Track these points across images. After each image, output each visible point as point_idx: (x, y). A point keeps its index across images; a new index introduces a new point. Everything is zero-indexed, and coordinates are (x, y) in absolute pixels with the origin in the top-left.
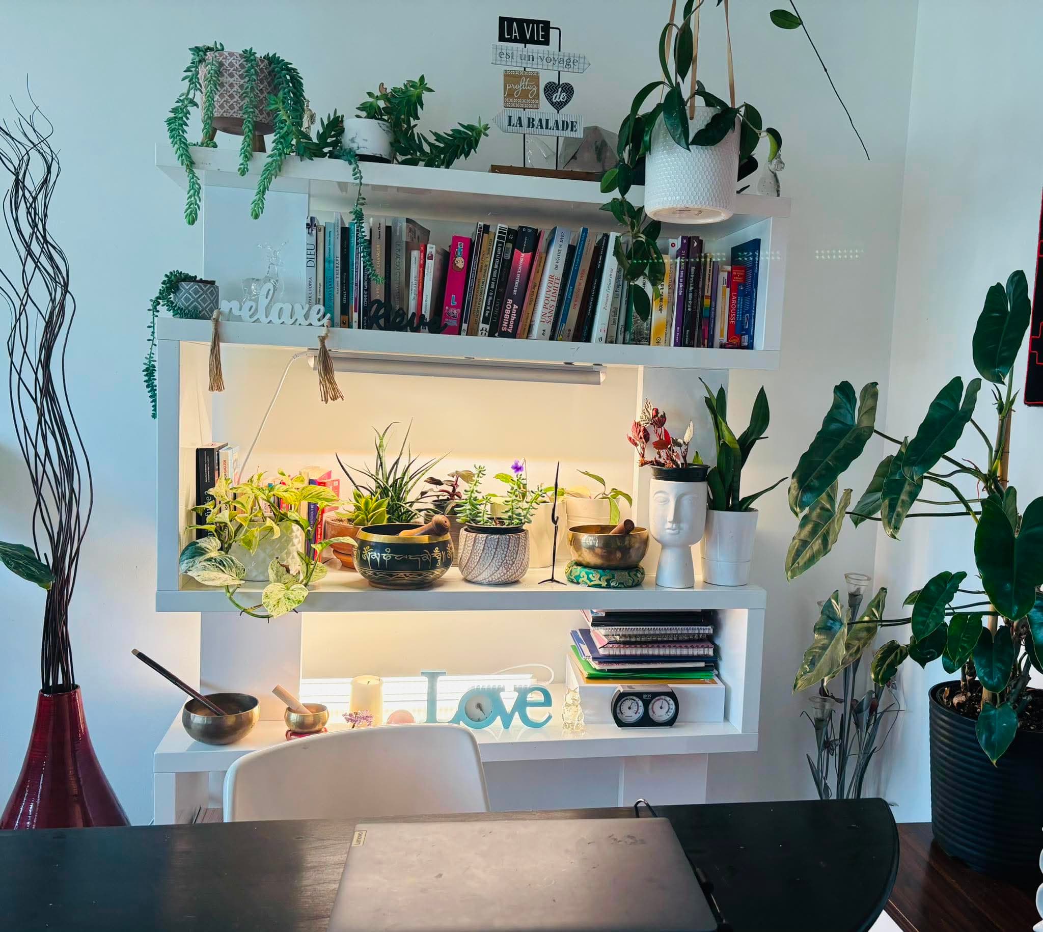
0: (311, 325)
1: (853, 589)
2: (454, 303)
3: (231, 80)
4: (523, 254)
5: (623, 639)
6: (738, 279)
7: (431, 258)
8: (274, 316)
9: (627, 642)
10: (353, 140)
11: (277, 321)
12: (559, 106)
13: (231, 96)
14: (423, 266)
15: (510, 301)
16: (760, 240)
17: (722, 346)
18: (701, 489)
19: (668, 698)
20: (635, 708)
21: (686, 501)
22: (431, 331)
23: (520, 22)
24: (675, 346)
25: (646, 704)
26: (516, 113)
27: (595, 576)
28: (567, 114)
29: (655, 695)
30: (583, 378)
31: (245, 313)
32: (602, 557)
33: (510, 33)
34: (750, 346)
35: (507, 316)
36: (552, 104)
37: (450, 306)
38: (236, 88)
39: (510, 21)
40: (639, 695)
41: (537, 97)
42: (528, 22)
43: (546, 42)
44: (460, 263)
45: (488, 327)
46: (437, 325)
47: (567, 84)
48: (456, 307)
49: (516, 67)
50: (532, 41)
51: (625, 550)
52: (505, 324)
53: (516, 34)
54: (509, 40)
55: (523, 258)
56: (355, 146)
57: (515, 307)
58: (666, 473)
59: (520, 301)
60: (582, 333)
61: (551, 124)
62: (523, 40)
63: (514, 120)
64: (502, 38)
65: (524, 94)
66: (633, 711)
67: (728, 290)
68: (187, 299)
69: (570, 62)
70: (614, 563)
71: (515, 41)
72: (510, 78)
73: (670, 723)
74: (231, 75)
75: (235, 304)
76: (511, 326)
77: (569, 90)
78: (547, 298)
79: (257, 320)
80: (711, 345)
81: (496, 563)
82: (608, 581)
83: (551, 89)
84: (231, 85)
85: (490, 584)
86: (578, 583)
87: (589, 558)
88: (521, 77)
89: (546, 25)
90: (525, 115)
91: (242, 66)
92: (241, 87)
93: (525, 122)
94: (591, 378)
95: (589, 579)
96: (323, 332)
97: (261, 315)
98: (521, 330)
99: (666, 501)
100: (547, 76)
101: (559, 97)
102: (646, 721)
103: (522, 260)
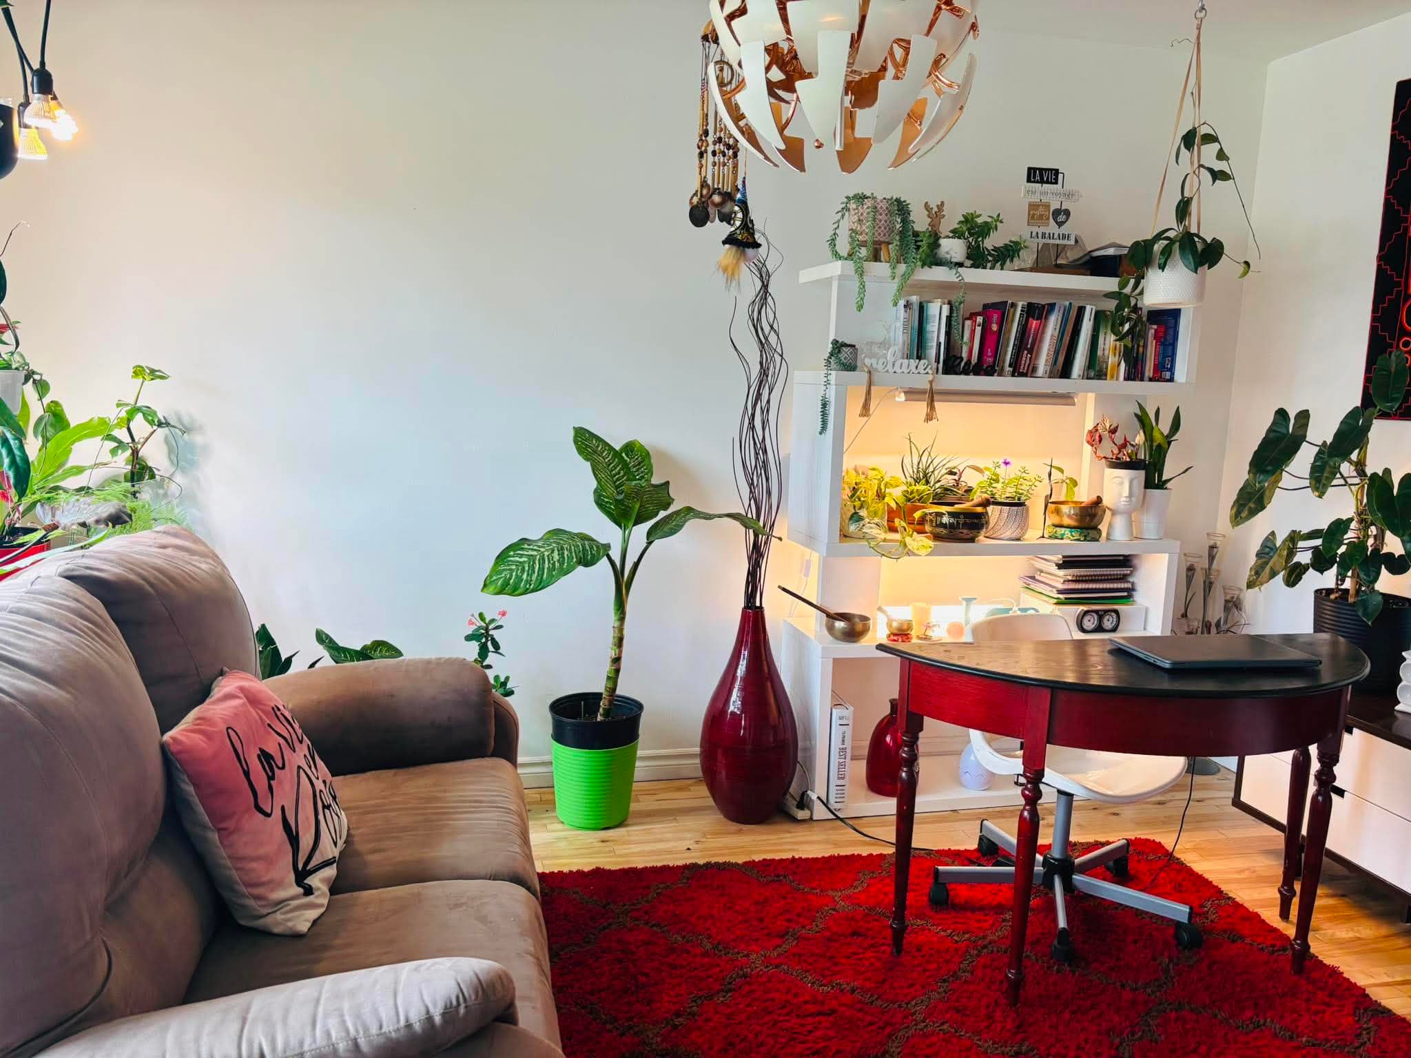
0: (919, 373)
1: (1212, 543)
2: (990, 354)
3: (880, 217)
4: (1035, 322)
5: (1074, 579)
6: (1161, 334)
7: (979, 325)
8: (897, 368)
9: (1077, 580)
10: (947, 253)
11: (899, 371)
12: (1060, 224)
13: (880, 228)
14: (973, 332)
15: (1026, 352)
16: (1180, 310)
17: (1151, 380)
18: (1141, 474)
19: (1113, 614)
20: (1092, 620)
21: (1135, 483)
22: (974, 374)
23: (1041, 170)
24: (1126, 379)
25: (1101, 618)
26: (1035, 229)
27: (1076, 534)
28: (1065, 229)
29: (1106, 612)
30: (1063, 401)
31: (880, 367)
32: (1077, 520)
33: (1034, 177)
34: (1171, 380)
35: (1023, 362)
36: (1057, 223)
37: (988, 357)
38: (883, 222)
39: (1035, 169)
40: (1096, 612)
41: (1048, 219)
42: (1046, 170)
43: (1056, 183)
44: (995, 327)
45: (1011, 369)
46: (980, 369)
47: (1067, 210)
48: (991, 356)
49: (1035, 199)
50: (1047, 182)
51: (1093, 516)
52: (1022, 367)
53: (1038, 178)
54: (1034, 182)
55: (1034, 323)
56: (948, 256)
57: (1029, 356)
58: (1118, 464)
59: (1031, 351)
60: (1065, 373)
61: (1056, 236)
62: (1042, 182)
63: (1034, 234)
64: (1029, 181)
65: (1041, 216)
66: (1089, 623)
67: (1154, 341)
68: (845, 358)
69: (1069, 195)
70: (1086, 525)
71: (1038, 182)
72: (1033, 206)
73: (1114, 630)
74: (881, 214)
75: (874, 361)
76: (1026, 368)
77: (1067, 213)
78: (1049, 350)
79: (887, 371)
80: (1142, 380)
81: (1016, 524)
82: (1085, 536)
83: (1057, 213)
84: (880, 221)
85: (1007, 540)
86: (1062, 539)
87: (1067, 521)
88: (1039, 206)
89: (1057, 172)
90: (1041, 230)
91: (887, 208)
92: (886, 221)
93: (1040, 236)
94: (1069, 401)
95: (1072, 535)
96: (930, 377)
97: (889, 367)
98: (1031, 372)
99: (1122, 483)
100: (1055, 205)
101: (1061, 218)
102: (1099, 629)
103: (1034, 326)
